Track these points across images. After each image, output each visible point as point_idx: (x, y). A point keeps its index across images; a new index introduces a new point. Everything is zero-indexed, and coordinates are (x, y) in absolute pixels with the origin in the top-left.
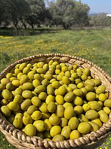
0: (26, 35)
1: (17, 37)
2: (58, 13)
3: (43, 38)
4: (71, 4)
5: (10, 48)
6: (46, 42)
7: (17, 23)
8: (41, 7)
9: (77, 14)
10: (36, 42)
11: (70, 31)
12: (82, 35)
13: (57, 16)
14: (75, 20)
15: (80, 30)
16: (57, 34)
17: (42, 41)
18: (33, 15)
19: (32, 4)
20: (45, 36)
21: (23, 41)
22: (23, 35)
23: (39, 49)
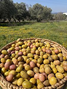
0: (15, 26)
1: (10, 27)
2: (34, 13)
3: (25, 27)
4: (41, 8)
5: (6, 33)
6: (26, 29)
7: (10, 19)
8: (24, 11)
9: (45, 13)
10: (20, 29)
11: (40, 23)
12: (47, 25)
13: (33, 15)
14: (44, 17)
15: (47, 22)
16: (33, 25)
17: (24, 28)
18: (20, 15)
19: (19, 9)
20: (26, 26)
21: (14, 29)
22: (14, 26)
23: (22, 33)
